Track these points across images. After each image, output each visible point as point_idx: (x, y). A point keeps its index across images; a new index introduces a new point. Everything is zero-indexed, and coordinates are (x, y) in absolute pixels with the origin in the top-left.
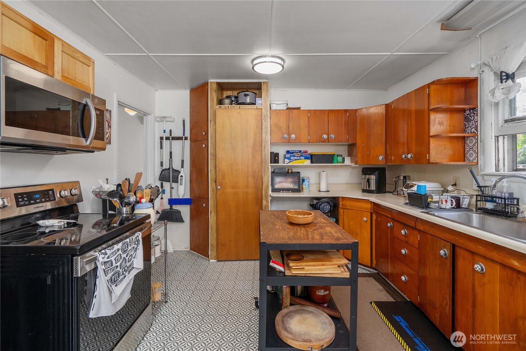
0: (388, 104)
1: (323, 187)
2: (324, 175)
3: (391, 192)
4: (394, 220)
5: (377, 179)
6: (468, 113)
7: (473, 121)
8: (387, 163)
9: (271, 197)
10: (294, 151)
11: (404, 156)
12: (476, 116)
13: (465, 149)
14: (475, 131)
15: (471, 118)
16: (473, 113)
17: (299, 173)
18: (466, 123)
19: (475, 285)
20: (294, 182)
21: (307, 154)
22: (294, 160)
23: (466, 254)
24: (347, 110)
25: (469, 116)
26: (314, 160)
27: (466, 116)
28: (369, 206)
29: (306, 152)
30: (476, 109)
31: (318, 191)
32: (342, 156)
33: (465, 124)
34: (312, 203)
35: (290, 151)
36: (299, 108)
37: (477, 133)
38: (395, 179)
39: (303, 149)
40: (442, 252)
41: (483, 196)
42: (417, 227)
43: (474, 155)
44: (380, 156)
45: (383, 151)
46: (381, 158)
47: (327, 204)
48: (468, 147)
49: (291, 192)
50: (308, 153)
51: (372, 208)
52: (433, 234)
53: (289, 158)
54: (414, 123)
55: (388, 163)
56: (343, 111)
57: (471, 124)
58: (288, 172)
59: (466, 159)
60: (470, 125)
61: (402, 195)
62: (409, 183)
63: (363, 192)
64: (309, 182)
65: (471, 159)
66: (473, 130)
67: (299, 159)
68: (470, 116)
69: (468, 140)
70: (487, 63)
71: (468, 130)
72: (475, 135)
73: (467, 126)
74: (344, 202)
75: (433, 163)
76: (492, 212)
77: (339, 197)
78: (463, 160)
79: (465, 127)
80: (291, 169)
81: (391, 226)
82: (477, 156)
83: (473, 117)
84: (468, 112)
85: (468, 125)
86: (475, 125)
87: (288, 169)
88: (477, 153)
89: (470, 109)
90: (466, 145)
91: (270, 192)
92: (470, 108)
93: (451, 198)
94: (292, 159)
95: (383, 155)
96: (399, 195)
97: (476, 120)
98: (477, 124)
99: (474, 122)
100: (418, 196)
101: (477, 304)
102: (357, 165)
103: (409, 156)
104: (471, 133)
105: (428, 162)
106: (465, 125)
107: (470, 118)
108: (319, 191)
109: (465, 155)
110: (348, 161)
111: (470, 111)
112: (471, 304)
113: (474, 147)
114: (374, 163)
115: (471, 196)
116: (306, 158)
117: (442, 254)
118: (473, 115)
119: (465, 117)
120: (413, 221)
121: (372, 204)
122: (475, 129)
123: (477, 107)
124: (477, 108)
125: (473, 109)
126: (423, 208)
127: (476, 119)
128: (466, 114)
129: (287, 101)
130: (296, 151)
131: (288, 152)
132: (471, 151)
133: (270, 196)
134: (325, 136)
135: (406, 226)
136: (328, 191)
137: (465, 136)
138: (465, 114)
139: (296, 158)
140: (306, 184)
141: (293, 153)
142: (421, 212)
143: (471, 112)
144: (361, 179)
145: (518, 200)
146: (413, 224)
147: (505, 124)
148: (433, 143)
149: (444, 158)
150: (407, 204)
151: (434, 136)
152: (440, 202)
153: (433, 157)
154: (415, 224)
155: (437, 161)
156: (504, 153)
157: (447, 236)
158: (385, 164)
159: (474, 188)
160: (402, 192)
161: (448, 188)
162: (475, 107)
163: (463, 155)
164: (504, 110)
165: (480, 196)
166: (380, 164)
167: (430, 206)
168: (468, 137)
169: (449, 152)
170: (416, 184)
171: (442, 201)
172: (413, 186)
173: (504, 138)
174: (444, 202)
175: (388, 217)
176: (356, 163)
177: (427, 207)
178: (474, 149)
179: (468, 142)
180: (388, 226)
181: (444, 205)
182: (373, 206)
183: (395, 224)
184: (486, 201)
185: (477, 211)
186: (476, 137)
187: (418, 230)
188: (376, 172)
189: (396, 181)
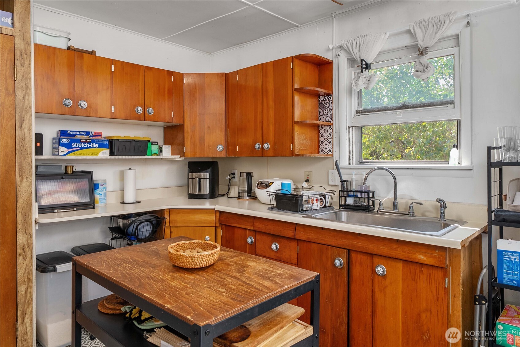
0: (228, 74)
1: (130, 197)
2: (130, 175)
3: (223, 196)
4: (256, 232)
5: (211, 178)
7: (328, 109)
9: (37, 226)
10: (75, 131)
11: (257, 146)
12: (332, 103)
13: (319, 139)
14: (330, 120)
15: (326, 105)
16: (329, 100)
17: (90, 173)
18: (321, 110)
19: (375, 291)
20: (77, 191)
21: (100, 138)
22: (78, 149)
23: (364, 258)
24: (172, 72)
25: (323, 102)
26: (115, 150)
27: (321, 102)
28: (212, 218)
29: (99, 135)
30: (331, 96)
31: (121, 203)
32: (158, 144)
33: (319, 111)
34: (111, 227)
35: (67, 131)
36: (92, 53)
37: (332, 122)
38: (229, 177)
39: (93, 129)
40: (337, 262)
41: (345, 192)
42: (298, 237)
43: (330, 146)
44: (217, 146)
45: (223, 138)
46: (221, 149)
47: (149, 223)
48: (322, 138)
49: (75, 209)
50: (103, 136)
51: (217, 221)
52: (323, 242)
53: (68, 146)
54: (271, 103)
55: (228, 156)
56: (166, 72)
57: (326, 111)
58: (66, 173)
59: (320, 151)
60: (325, 113)
61: (246, 198)
62: (262, 181)
63: (190, 199)
64: (106, 188)
65: (326, 151)
66: (328, 118)
67: (88, 148)
68: (325, 103)
69: (323, 129)
70: (345, 47)
71: (323, 118)
72: (330, 124)
73: (321, 114)
74: (173, 217)
75: (298, 155)
76: (355, 208)
77: (165, 209)
78: (317, 151)
79: (319, 114)
80: (73, 166)
81: (252, 241)
82: (333, 148)
83: (328, 104)
84: (322, 98)
85: (322, 113)
86: (330, 113)
87: (66, 167)
88: (333, 145)
89: (325, 95)
90: (320, 135)
91: (35, 215)
92: (325, 93)
93: (320, 196)
94: (75, 147)
95: (223, 144)
96: (240, 198)
97: (331, 108)
98: (332, 113)
99: (329, 110)
100: (292, 198)
101: (377, 311)
102: (183, 159)
103: (266, 146)
104: (326, 121)
105: (292, 154)
106: (320, 112)
107: (325, 104)
108: (123, 203)
109: (319, 146)
110: (167, 152)
111: (325, 97)
112: (369, 313)
113: (330, 137)
114: (211, 155)
115: (333, 192)
116: (101, 146)
117: (338, 264)
118: (328, 102)
119: (319, 104)
120: (291, 230)
121: (218, 214)
122: (330, 118)
123: (333, 94)
124: (332, 95)
125: (329, 95)
126: (297, 212)
127: (331, 107)
128: (320, 100)
129: (70, 34)
130: (81, 133)
131: (63, 133)
132: (326, 142)
133: (36, 222)
134: (140, 110)
135: (276, 237)
136: (138, 202)
137: (319, 124)
138: (319, 99)
139: (82, 145)
140: (102, 193)
141: (74, 135)
142: (303, 217)
144: (188, 178)
145: (374, 193)
146: (290, 234)
147: (357, 114)
148: (297, 131)
149: (305, 150)
150: (272, 208)
151: (297, 123)
152: (311, 203)
153: (297, 148)
154: (293, 232)
155: (301, 153)
156: (353, 145)
157: (342, 241)
158: (225, 156)
159: (330, 183)
160: (246, 194)
161: (303, 185)
162: (331, 93)
163: (317, 147)
164: (355, 100)
165: (343, 191)
166: (218, 156)
167: (304, 209)
168: (323, 126)
169: (308, 142)
170: (273, 183)
171: (312, 201)
172: (270, 184)
173: (353, 129)
174: (315, 202)
175: (246, 229)
176: (182, 156)
177: (302, 210)
178: (330, 140)
179: (322, 131)
180: (247, 242)
181: (315, 205)
182: (218, 218)
183: (258, 238)
184: (348, 196)
185: (340, 209)
186: (332, 127)
187: (298, 240)
188: (209, 168)
189: (230, 180)
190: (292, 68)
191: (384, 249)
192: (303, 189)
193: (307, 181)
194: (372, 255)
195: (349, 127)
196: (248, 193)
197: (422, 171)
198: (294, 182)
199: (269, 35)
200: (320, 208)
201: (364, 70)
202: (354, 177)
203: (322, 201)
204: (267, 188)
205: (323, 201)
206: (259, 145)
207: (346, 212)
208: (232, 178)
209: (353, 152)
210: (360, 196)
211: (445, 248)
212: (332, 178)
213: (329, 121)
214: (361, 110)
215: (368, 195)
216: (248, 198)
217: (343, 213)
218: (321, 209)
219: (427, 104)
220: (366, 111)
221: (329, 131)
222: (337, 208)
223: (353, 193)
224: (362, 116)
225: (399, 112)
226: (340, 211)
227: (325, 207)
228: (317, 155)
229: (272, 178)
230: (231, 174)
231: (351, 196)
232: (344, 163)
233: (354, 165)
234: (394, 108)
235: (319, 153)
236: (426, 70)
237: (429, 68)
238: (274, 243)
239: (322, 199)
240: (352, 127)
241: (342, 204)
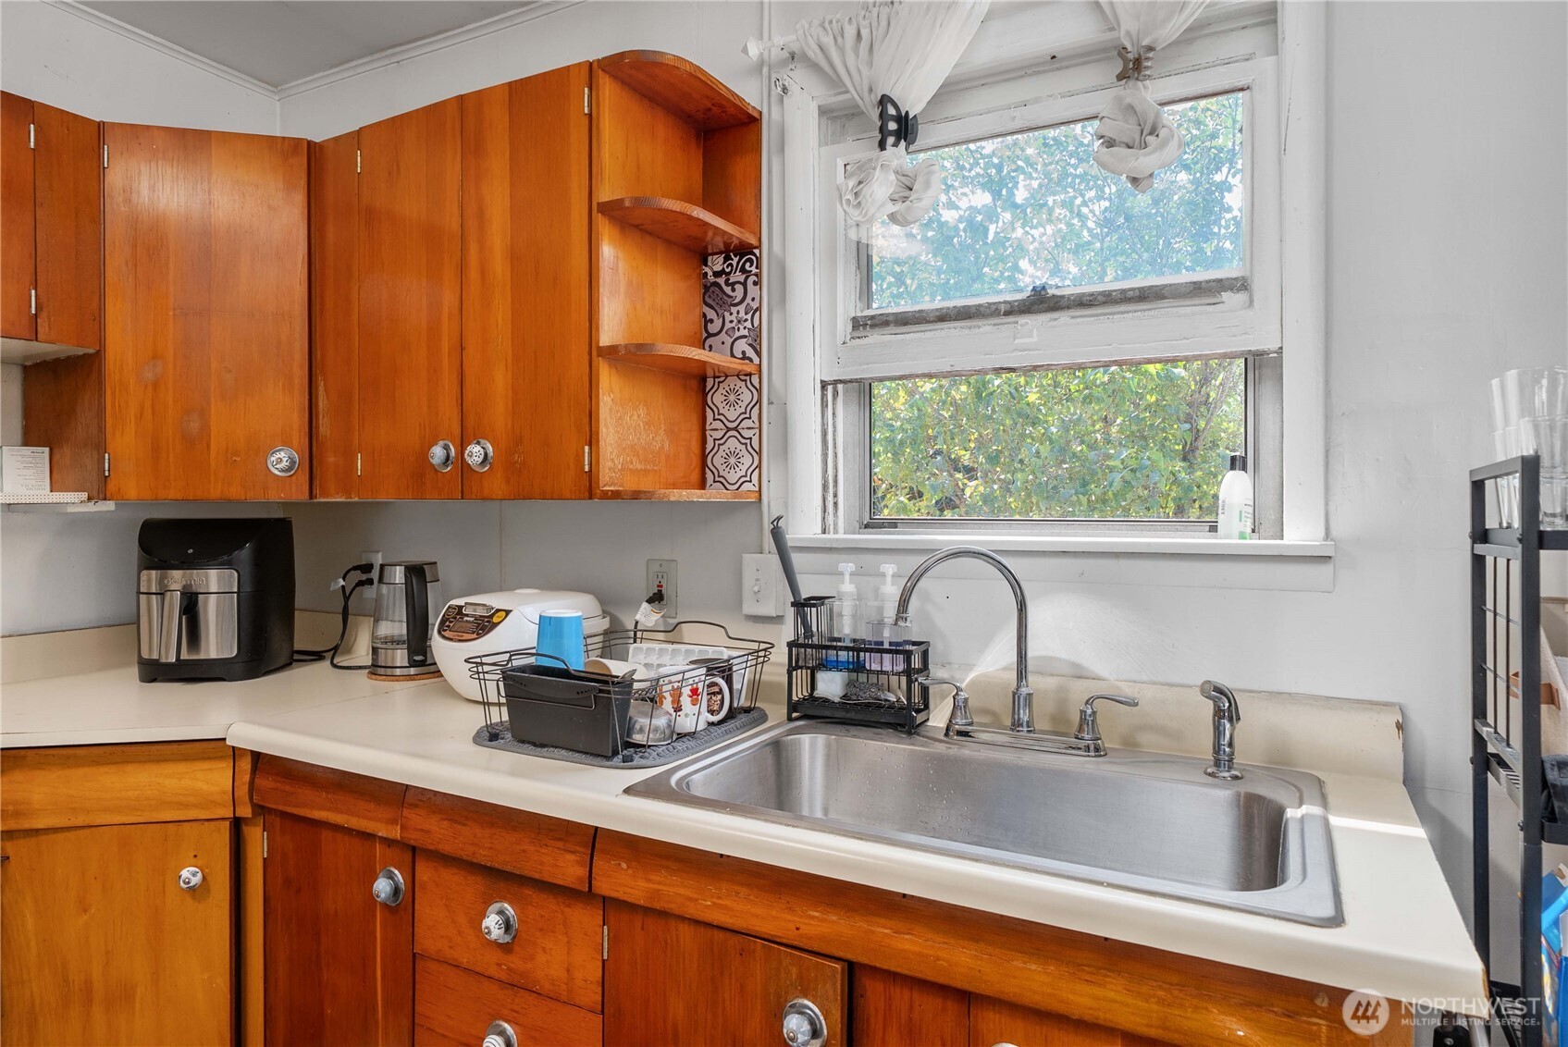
0: (319, 143)
4: (412, 853)
5: (247, 588)
6: (718, 268)
7: (742, 308)
8: (317, 491)
11: (437, 453)
12: (755, 283)
13: (704, 430)
14: (750, 353)
15: (733, 290)
16: (743, 270)
18: (711, 314)
23: (926, 1006)
25: (721, 281)
27: (711, 278)
28: (216, 780)
30: (755, 255)
33: (705, 315)
37: (756, 360)
38: (342, 582)
40: (797, 1026)
41: (812, 650)
42: (603, 886)
43: (747, 461)
44: (269, 451)
45: (297, 420)
46: (285, 464)
48: (718, 425)
51: (243, 791)
52: (725, 919)
55: (322, 495)
57: (733, 318)
59: (709, 476)
60: (728, 326)
61: (398, 672)
62: (461, 602)
65: (733, 477)
68: (727, 283)
69: (721, 390)
70: (814, 53)
71: (721, 344)
72: (749, 370)
73: (713, 328)
75: (616, 495)
76: (851, 713)
78: (695, 477)
79: (706, 331)
81: (396, 891)
82: (759, 466)
83: (739, 288)
84: (717, 263)
85: (718, 323)
86: (748, 324)
88: (760, 454)
89: (727, 251)
90: (709, 414)
92: (727, 241)
93: (710, 673)
95: (295, 442)
96: (381, 671)
97: (755, 305)
98: (756, 324)
99: (746, 314)
100: (583, 691)
102: (109, 506)
103: (475, 453)
104: (733, 358)
105: (589, 488)
106: (708, 321)
107: (728, 290)
109: (704, 457)
110: (24, 475)
111: (727, 258)
113: (747, 423)
114: (235, 492)
115: (763, 650)
118: (742, 278)
119: (705, 286)
120: (572, 853)
121: (246, 765)
122: (750, 345)
123: (759, 247)
124: (757, 251)
125: (745, 250)
126: (607, 758)
127: (753, 299)
128: (710, 273)
132: (732, 444)
135: (502, 880)
137: (705, 370)
138: (707, 269)
142: (628, 790)
143: (734, 263)
144: (139, 593)
145: (926, 651)
146: (569, 869)
147: (856, 334)
148: (611, 390)
149: (646, 471)
150: (494, 737)
151: (611, 352)
152: (668, 705)
153: (609, 464)
154: (580, 863)
155: (629, 484)
156: (836, 455)
158: (304, 496)
159: (749, 608)
160: (401, 656)
161: (638, 617)
162: (753, 241)
163: (696, 461)
164: (846, 282)
165: (805, 646)
166: (276, 495)
167: (638, 738)
168: (722, 375)
169: (660, 441)
170: (508, 612)
171: (677, 695)
172: (495, 620)
173: (835, 394)
174: (685, 700)
175: (368, 837)
176: (95, 493)
177: (628, 745)
178: (747, 434)
179: (718, 398)
180: (370, 897)
181: (686, 715)
182: (247, 777)
183: (425, 878)
184: (824, 665)
185: (790, 719)
186: (755, 380)
187: (604, 899)
188: (241, 547)
189: (347, 599)
190: (590, 115)
192: (639, 634)
193: (657, 598)
195: (824, 385)
196: (411, 652)
197: (1124, 563)
198: (602, 601)
200: (712, 724)
201: (891, 140)
202: (848, 587)
203: (714, 693)
204: (480, 636)
205: (721, 692)
206: (446, 448)
207: (821, 739)
208: (361, 583)
209: (836, 482)
210: (875, 667)
212: (756, 589)
213: (744, 357)
214: (873, 317)
215: (908, 661)
216: (413, 671)
217: (806, 739)
218: (712, 729)
219: (1137, 293)
220: (891, 318)
221: (746, 397)
222: (777, 712)
223: (843, 655)
224: (875, 338)
225: (1026, 321)
226: (791, 732)
227: (732, 714)
228: (696, 495)
229: (500, 587)
230: (355, 568)
231: (836, 666)
232: (804, 527)
233: (841, 536)
234: (1003, 308)
235: (702, 485)
236: (1150, 139)
237: (1163, 133)
238: (496, 906)
239: (713, 684)
240: (836, 382)
241: (800, 696)
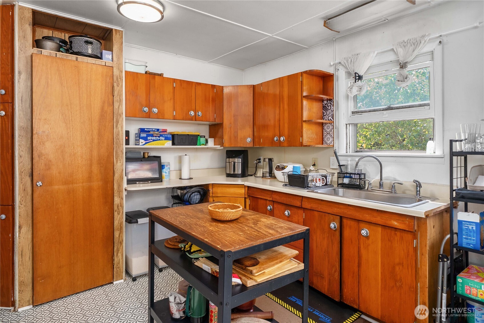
0: (255, 85)
1: (185, 175)
2: (186, 159)
3: (251, 175)
4: (273, 202)
5: (242, 162)
6: (325, 103)
7: (330, 111)
8: (254, 145)
9: (126, 192)
10: (150, 129)
11: (275, 139)
12: (333, 106)
13: (323, 133)
14: (332, 119)
15: (328, 107)
16: (330, 103)
17: (159, 157)
18: (324, 112)
19: (360, 248)
20: (151, 170)
21: (166, 133)
22: (152, 141)
23: (352, 223)
24: (215, 85)
26: (176, 142)
27: (324, 105)
28: (242, 191)
29: (165, 131)
31: (179, 179)
32: (205, 137)
33: (323, 112)
34: (173, 195)
35: (145, 129)
36: (161, 75)
37: (333, 120)
38: (256, 162)
39: (161, 127)
40: (332, 225)
42: (303, 206)
43: (331, 139)
44: (247, 138)
45: (251, 133)
46: (250, 141)
47: (198, 193)
48: (326, 132)
49: (150, 182)
50: (168, 132)
51: (246, 193)
52: (321, 210)
53: (145, 139)
54: (286, 107)
56: (210, 86)
57: (328, 112)
58: (144, 157)
59: (324, 142)
60: (327, 114)
61: (267, 177)
62: (279, 165)
63: (227, 177)
64: (169, 168)
65: (328, 142)
66: (330, 118)
67: (157, 140)
68: (327, 106)
70: (343, 63)
71: (326, 117)
72: (332, 123)
73: (325, 114)
74: (216, 190)
75: (306, 146)
76: (350, 186)
77: (209, 184)
78: (321, 143)
79: (323, 115)
80: (148, 153)
81: (271, 209)
82: (333, 140)
83: (330, 107)
84: (325, 102)
85: (326, 113)
86: (331, 114)
87: (144, 153)
88: (333, 138)
89: (327, 100)
90: (324, 130)
91: (125, 185)
92: (327, 99)
93: (322, 177)
94: (150, 140)
95: (251, 137)
96: (264, 177)
97: (333, 110)
98: (333, 114)
100: (300, 177)
101: (362, 263)
102: (222, 148)
103: (282, 139)
104: (328, 120)
105: (301, 145)
107: (327, 107)
108: (181, 179)
109: (323, 139)
110: (211, 143)
112: (356, 264)
113: (331, 132)
114: (242, 145)
115: (333, 174)
116: (167, 139)
117: (333, 227)
118: (330, 105)
119: (323, 107)
120: (299, 201)
121: (247, 189)
122: (332, 118)
123: (333, 99)
124: (333, 100)
125: (330, 100)
126: (304, 188)
128: (324, 104)
129: (147, 63)
130: (153, 130)
131: (142, 130)
132: (328, 136)
133: (126, 190)
134: (192, 113)
135: (288, 206)
136: (191, 179)
137: (323, 122)
138: (323, 103)
139: (154, 138)
140: (167, 171)
141: (149, 131)
142: (307, 191)
143: (329, 102)
144: (226, 162)
145: (365, 175)
146: (298, 204)
147: (353, 114)
148: (305, 128)
149: (311, 142)
150: (286, 185)
151: (305, 121)
152: (315, 181)
153: (305, 140)
154: (300, 203)
155: (308, 144)
156: (349, 138)
157: (335, 210)
158: (252, 146)
159: (331, 167)
160: (268, 175)
161: (310, 168)
162: (332, 98)
163: (321, 139)
164: (351, 104)
165: (341, 173)
166: (248, 146)
167: (310, 186)
168: (326, 123)
169: (314, 136)
170: (287, 166)
171: (316, 180)
172: (285, 167)
173: (349, 126)
174: (318, 181)
175: (266, 200)
176: (222, 146)
177: (308, 187)
178: (331, 134)
179: (325, 127)
180: (267, 209)
181: (318, 183)
182: (247, 191)
183: (275, 207)
184: (344, 177)
185: (338, 186)
186: (333, 124)
187: (304, 208)
188: (241, 155)
189: (257, 164)
190: (302, 81)
191: (367, 217)
192: (310, 171)
193: (314, 165)
194: (359, 221)
195: (346, 125)
196: (269, 174)
197: (404, 158)
198: (304, 166)
199: (286, 55)
200: (322, 185)
201: (357, 80)
202: (349, 163)
203: (323, 181)
204: (283, 170)
205: (324, 180)
206: (277, 138)
207: (342, 189)
208: (259, 162)
209: (349, 143)
210: (354, 177)
211: (414, 217)
212: (333, 163)
213: (331, 120)
214: (356, 111)
215: (360, 177)
216: (269, 177)
217: (340, 189)
218: (323, 186)
219: (408, 106)
220: (360, 111)
221: (331, 127)
222: (336, 186)
223: (348, 175)
224: (356, 116)
225: (385, 112)
226: (338, 188)
227: (326, 184)
228: (321, 146)
229: (287, 163)
230: (258, 159)
231: (347, 177)
232: (342, 151)
233: (351, 153)
234: (382, 109)
235: (323, 144)
236: (405, 80)
237: (408, 78)
238: (287, 210)
239: (323, 179)
240: (349, 124)
241: (340, 183)
